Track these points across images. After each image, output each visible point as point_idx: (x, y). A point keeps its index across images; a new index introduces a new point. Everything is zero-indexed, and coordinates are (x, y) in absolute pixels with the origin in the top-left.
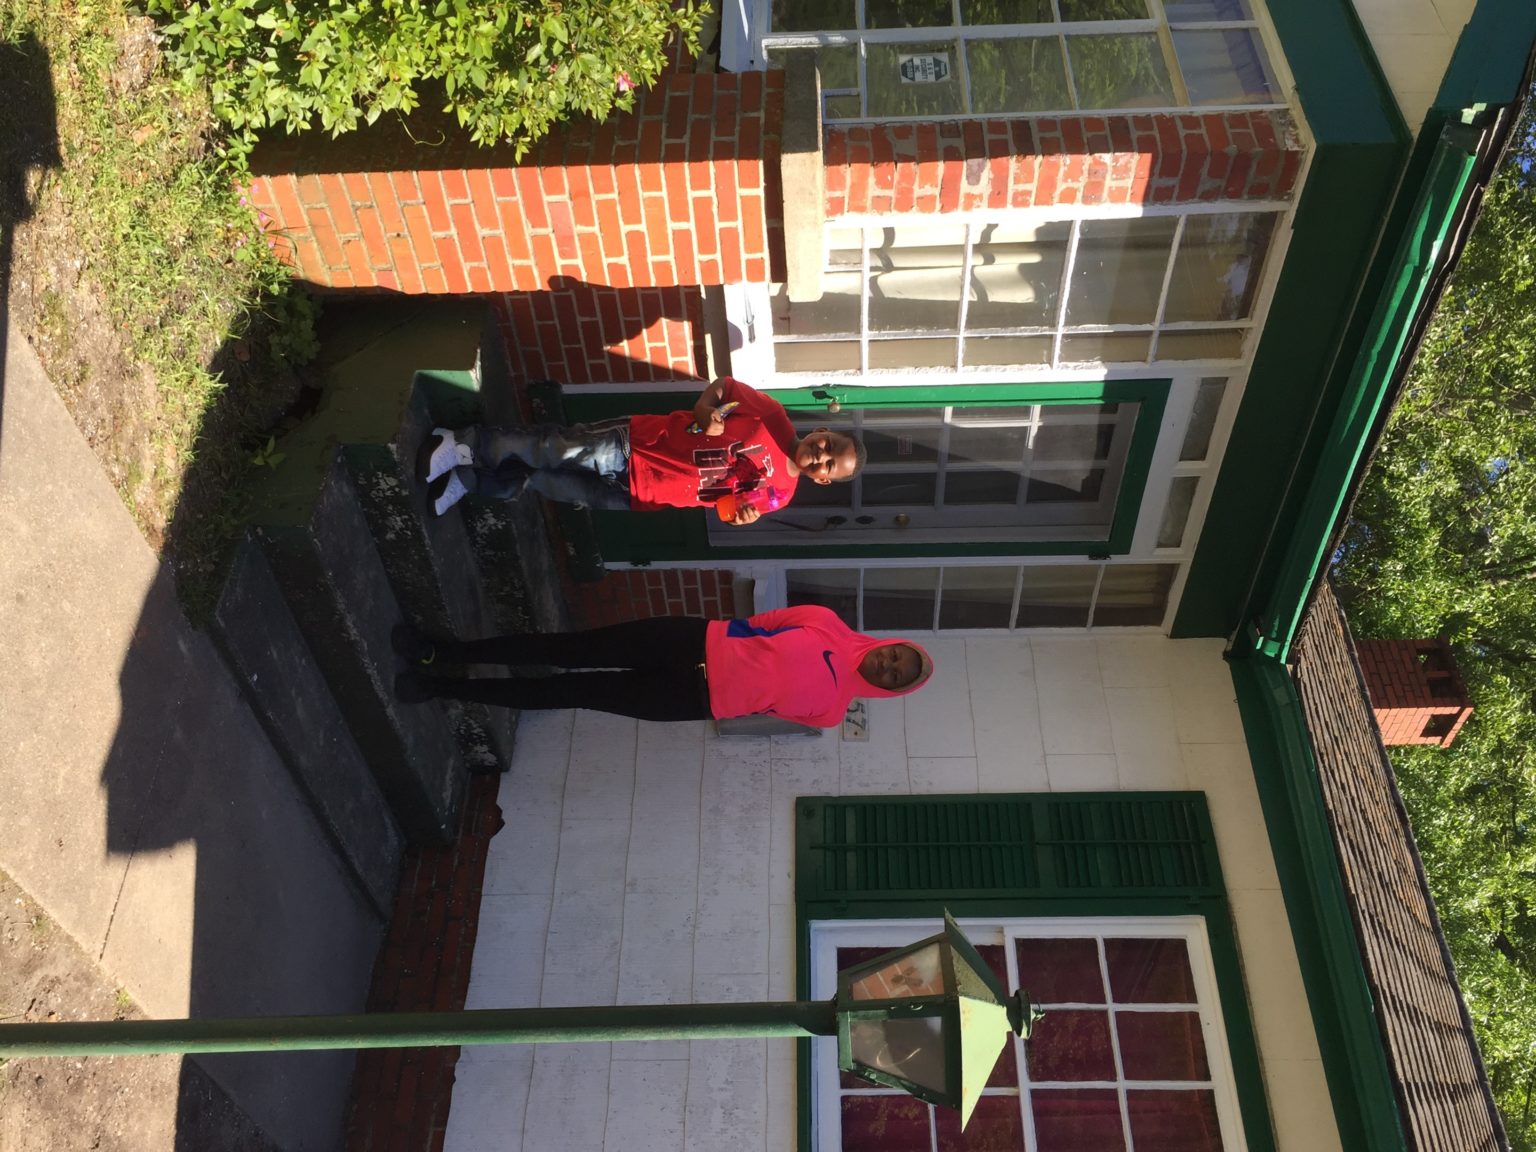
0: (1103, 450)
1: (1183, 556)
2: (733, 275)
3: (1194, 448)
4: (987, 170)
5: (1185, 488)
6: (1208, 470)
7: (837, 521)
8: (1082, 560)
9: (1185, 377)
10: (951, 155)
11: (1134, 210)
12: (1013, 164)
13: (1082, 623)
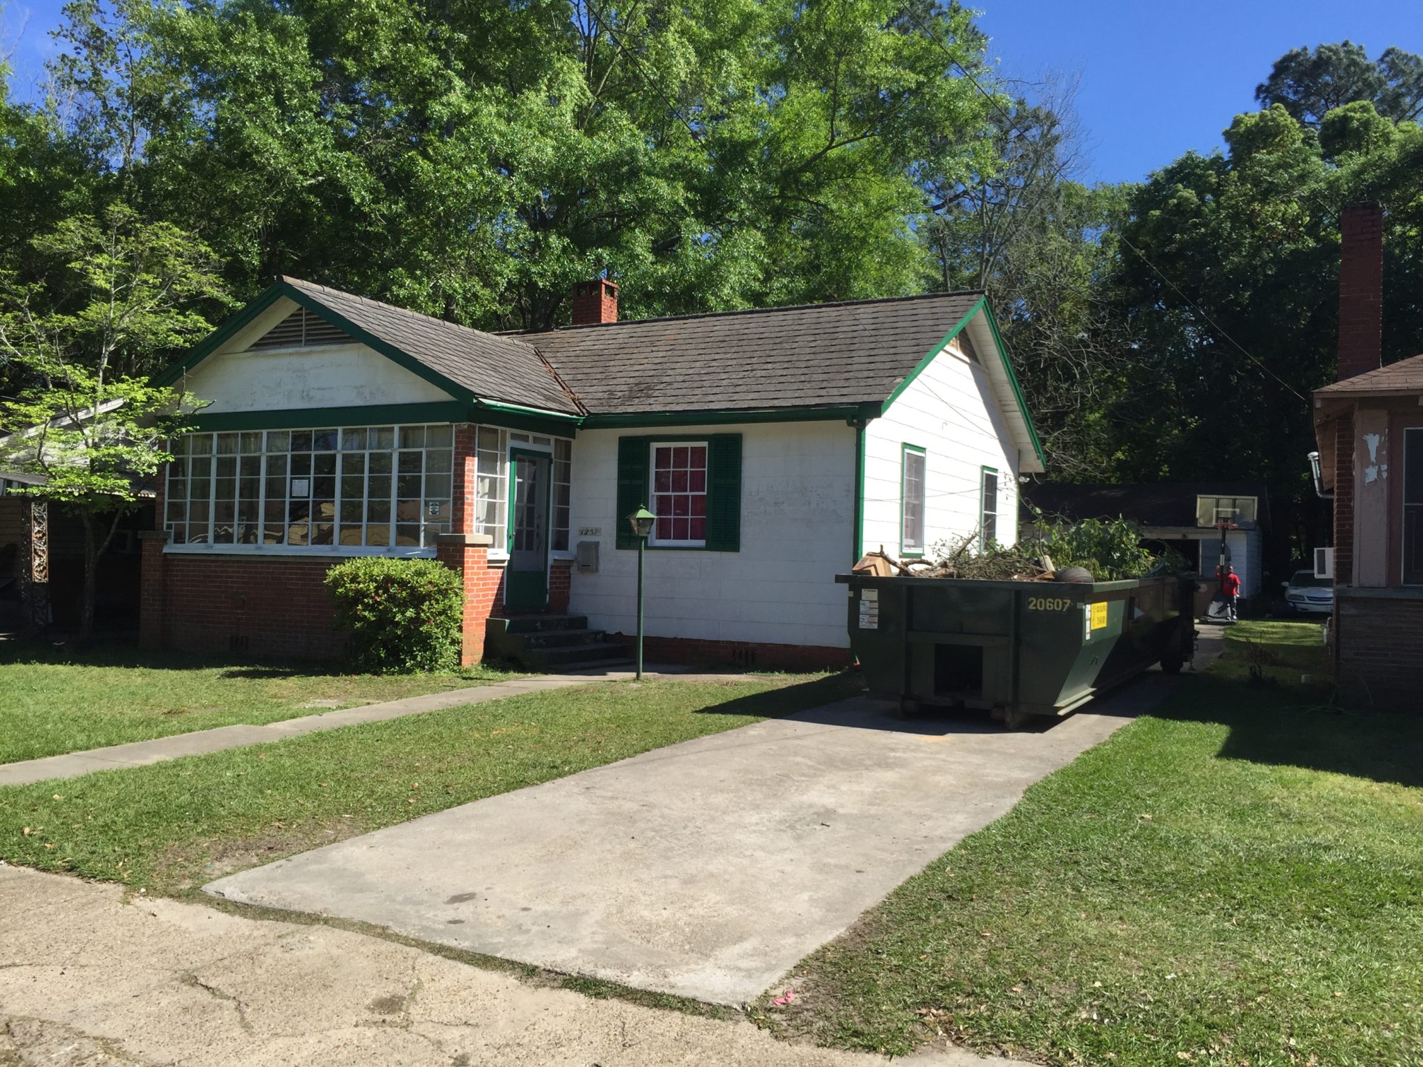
0: (524, 461)
1: (552, 438)
2: (485, 557)
3: (526, 439)
4: (466, 496)
5: (536, 440)
6: (531, 434)
7: (538, 534)
8: (552, 466)
9: (510, 443)
10: (463, 504)
11: (476, 459)
12: (466, 490)
13: (569, 464)
